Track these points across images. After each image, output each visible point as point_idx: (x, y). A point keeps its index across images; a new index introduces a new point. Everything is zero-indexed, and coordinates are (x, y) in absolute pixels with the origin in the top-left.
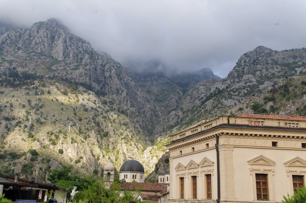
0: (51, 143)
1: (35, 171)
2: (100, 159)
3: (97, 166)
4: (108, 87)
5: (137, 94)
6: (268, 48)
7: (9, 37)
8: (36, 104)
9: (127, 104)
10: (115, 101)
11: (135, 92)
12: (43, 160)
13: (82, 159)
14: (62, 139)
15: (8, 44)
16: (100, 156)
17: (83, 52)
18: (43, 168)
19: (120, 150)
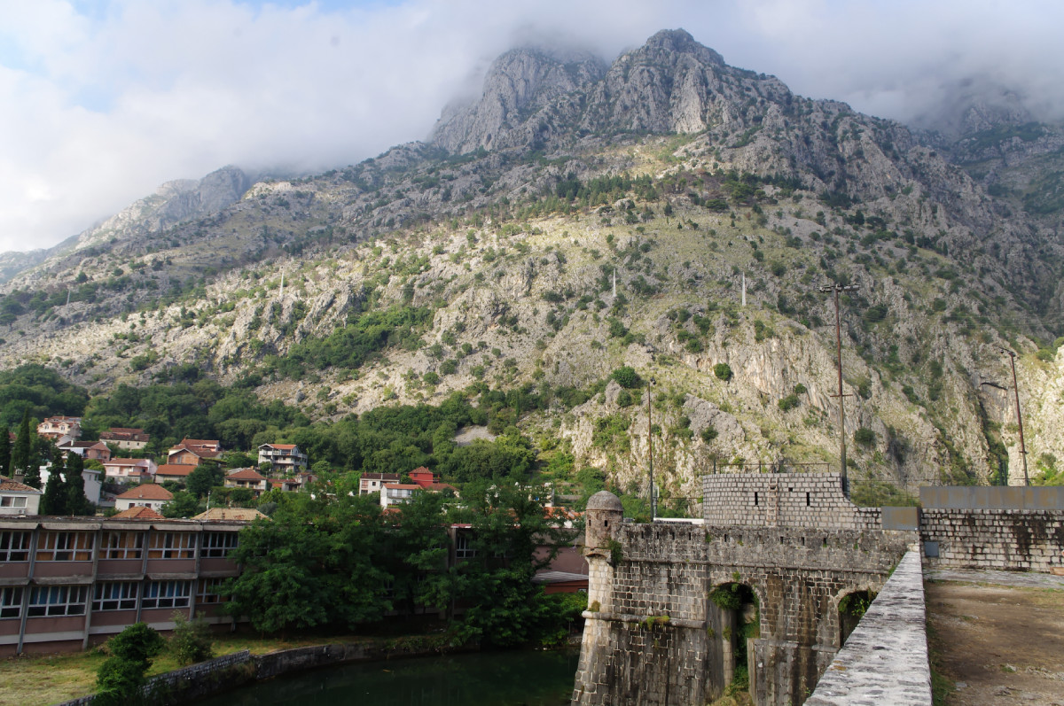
0: (687, 348)
1: (637, 437)
2: (874, 393)
3: (865, 415)
4: (854, 188)
5: (959, 197)
7: (556, 112)
8: (631, 244)
9: (935, 218)
10: (890, 215)
11: (950, 192)
12: (662, 398)
13: (805, 395)
14: (721, 329)
15: (554, 129)
16: (870, 384)
17: (759, 99)
18: (663, 427)
19: (942, 359)
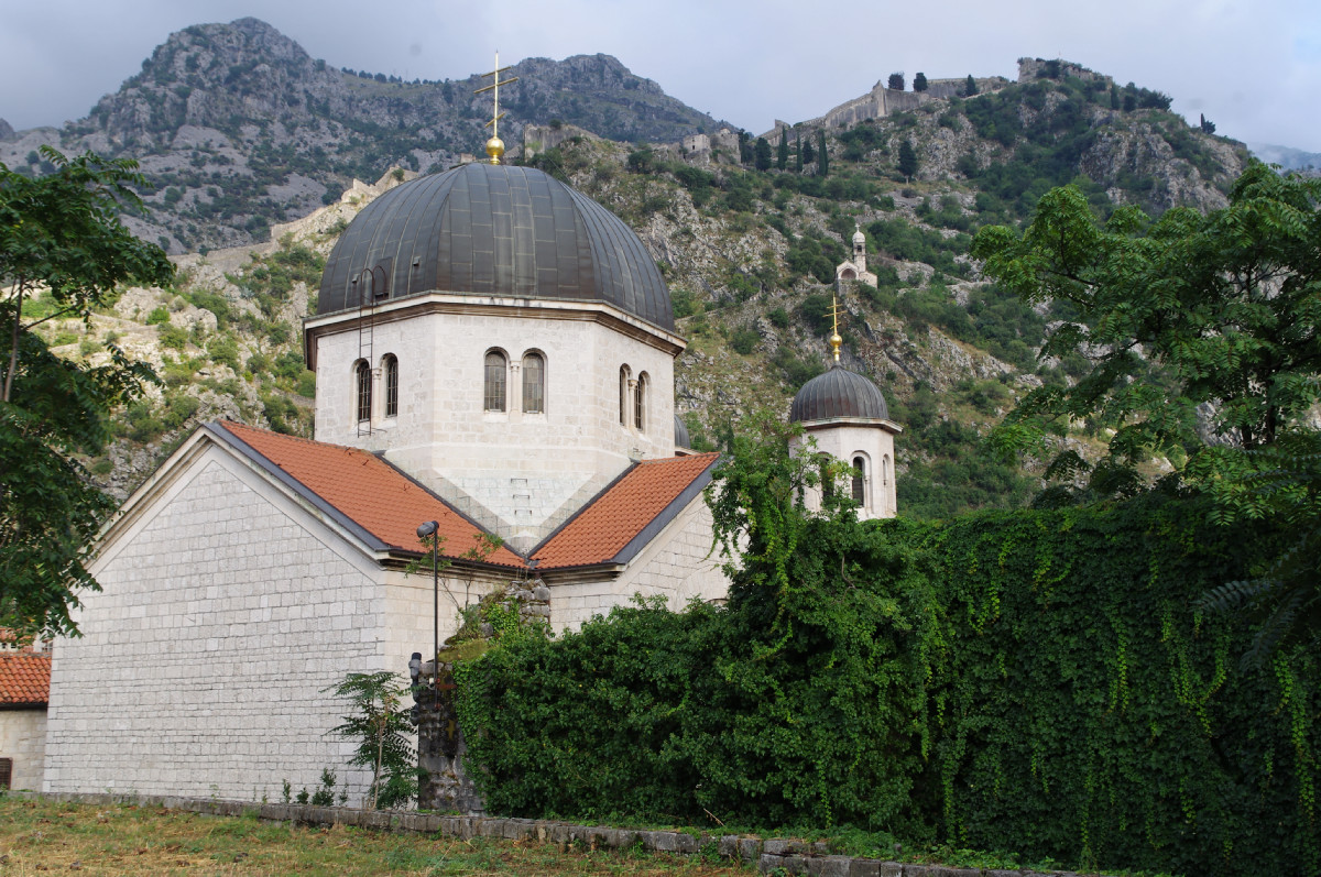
6: (286, 38)
